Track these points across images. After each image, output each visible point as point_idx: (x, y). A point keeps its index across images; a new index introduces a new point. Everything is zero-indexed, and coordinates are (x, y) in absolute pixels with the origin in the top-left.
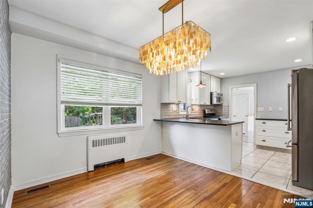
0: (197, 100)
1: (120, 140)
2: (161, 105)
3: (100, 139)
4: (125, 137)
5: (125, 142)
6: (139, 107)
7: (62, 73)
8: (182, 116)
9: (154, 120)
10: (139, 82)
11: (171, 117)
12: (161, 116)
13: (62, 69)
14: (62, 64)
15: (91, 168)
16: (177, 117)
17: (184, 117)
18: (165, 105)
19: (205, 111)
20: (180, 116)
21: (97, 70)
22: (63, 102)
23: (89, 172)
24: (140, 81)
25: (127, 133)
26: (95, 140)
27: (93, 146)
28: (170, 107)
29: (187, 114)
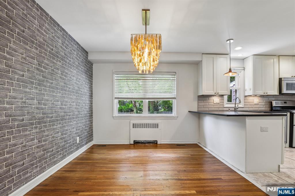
0: (250, 90)
1: (154, 126)
2: (198, 97)
3: (138, 123)
4: (158, 124)
5: (158, 128)
6: (173, 100)
7: (115, 80)
8: (227, 109)
9: (189, 111)
10: (174, 79)
11: (210, 109)
12: (198, 108)
13: (115, 78)
14: (116, 75)
15: (132, 143)
16: (220, 109)
17: (229, 109)
18: (204, 98)
19: (271, 103)
20: (225, 109)
21: (137, 75)
22: (116, 98)
23: (130, 144)
24: (175, 77)
25: (160, 121)
26: (134, 123)
27: (133, 127)
28: (209, 99)
29: (235, 106)
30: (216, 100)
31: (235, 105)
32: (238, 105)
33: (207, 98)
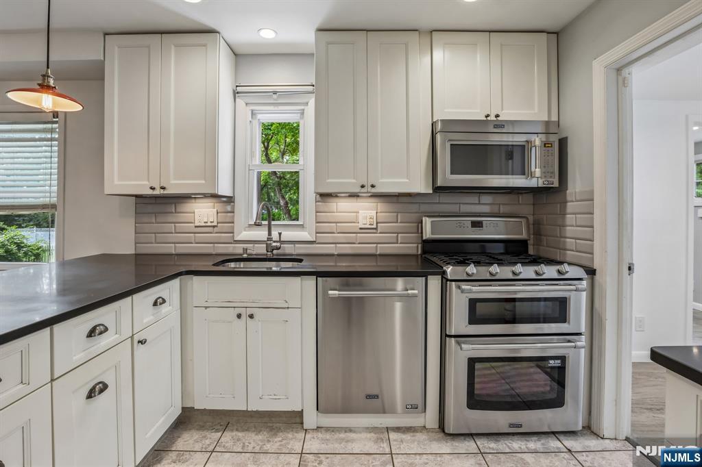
2: (137, 203)
11: (182, 248)
12: (136, 243)
16: (223, 248)
17: (246, 251)
18: (157, 204)
28: (178, 210)
29: (270, 239)
30: (203, 212)
31: (270, 234)
32: (280, 234)
33: (171, 203)
